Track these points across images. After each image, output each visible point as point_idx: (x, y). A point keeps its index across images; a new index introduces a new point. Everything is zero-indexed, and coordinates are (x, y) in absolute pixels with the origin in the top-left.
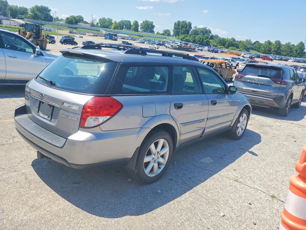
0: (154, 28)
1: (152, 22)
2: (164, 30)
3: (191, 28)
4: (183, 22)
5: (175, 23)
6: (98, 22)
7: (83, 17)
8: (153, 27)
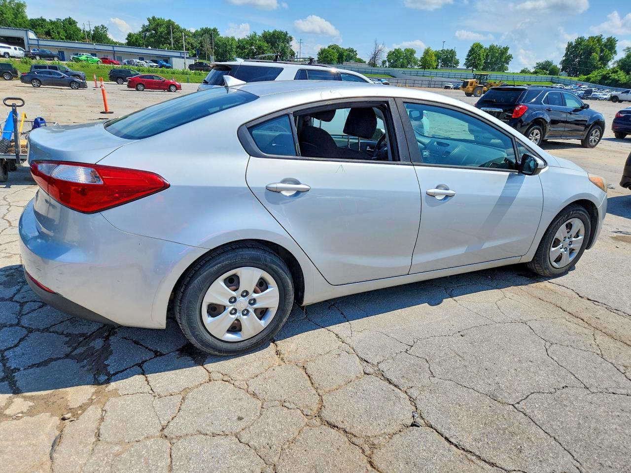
0: (510, 63)
1: (506, 49)
2: (537, 63)
3: (615, 52)
4: (592, 38)
5: (570, 45)
6: (386, 59)
7: (356, 51)
8: (508, 59)
